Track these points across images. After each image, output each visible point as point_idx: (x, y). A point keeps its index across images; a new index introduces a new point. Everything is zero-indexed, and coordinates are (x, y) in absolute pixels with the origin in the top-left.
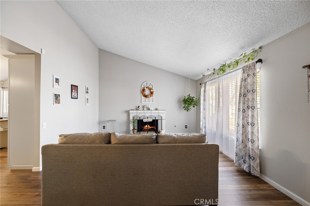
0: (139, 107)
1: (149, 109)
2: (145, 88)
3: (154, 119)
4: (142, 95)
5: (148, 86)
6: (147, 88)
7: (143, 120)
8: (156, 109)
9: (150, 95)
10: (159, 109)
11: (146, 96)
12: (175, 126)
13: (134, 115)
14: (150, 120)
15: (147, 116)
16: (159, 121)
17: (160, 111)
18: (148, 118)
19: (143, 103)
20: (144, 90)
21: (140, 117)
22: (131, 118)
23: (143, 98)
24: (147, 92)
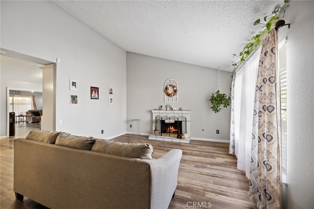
0: (161, 107)
1: (172, 109)
2: (168, 86)
3: (177, 120)
4: (165, 94)
5: (171, 84)
6: (170, 86)
7: (165, 121)
8: (180, 110)
9: (173, 93)
10: (183, 109)
11: (169, 95)
12: (203, 130)
13: (156, 115)
14: (172, 121)
15: (170, 117)
16: (183, 123)
17: (183, 112)
18: (170, 119)
19: (167, 102)
20: (167, 88)
21: (162, 118)
22: (154, 118)
23: (166, 97)
24: (170, 91)
